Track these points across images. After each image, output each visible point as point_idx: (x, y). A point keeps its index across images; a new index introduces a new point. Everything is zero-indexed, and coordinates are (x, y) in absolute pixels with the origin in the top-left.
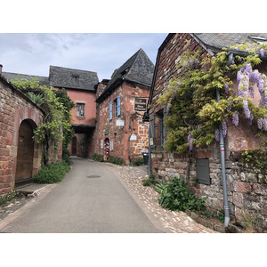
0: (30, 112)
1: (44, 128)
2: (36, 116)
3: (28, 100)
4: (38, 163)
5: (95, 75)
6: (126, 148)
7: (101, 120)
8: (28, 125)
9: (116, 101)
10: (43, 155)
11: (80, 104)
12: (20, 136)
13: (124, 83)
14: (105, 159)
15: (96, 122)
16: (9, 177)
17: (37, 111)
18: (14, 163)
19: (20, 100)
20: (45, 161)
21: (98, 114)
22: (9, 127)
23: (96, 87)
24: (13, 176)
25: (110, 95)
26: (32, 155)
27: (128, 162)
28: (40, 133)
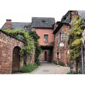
0: (18, 43)
1: (24, 49)
2: (21, 45)
3: (17, 39)
4: (22, 64)
5: (53, 19)
6: (65, 58)
7: (55, 43)
8: (17, 48)
9: (61, 33)
10: (24, 61)
11: (46, 35)
12: (14, 53)
13: (64, 24)
14: (57, 63)
15: (54, 44)
16: (10, 69)
17: (21, 43)
18: (11, 64)
19: (13, 39)
20: (25, 63)
21: (54, 39)
22: (9, 50)
23: (53, 26)
24: (11, 69)
25: (59, 30)
26: (19, 61)
27: (66, 65)
28: (22, 52)
